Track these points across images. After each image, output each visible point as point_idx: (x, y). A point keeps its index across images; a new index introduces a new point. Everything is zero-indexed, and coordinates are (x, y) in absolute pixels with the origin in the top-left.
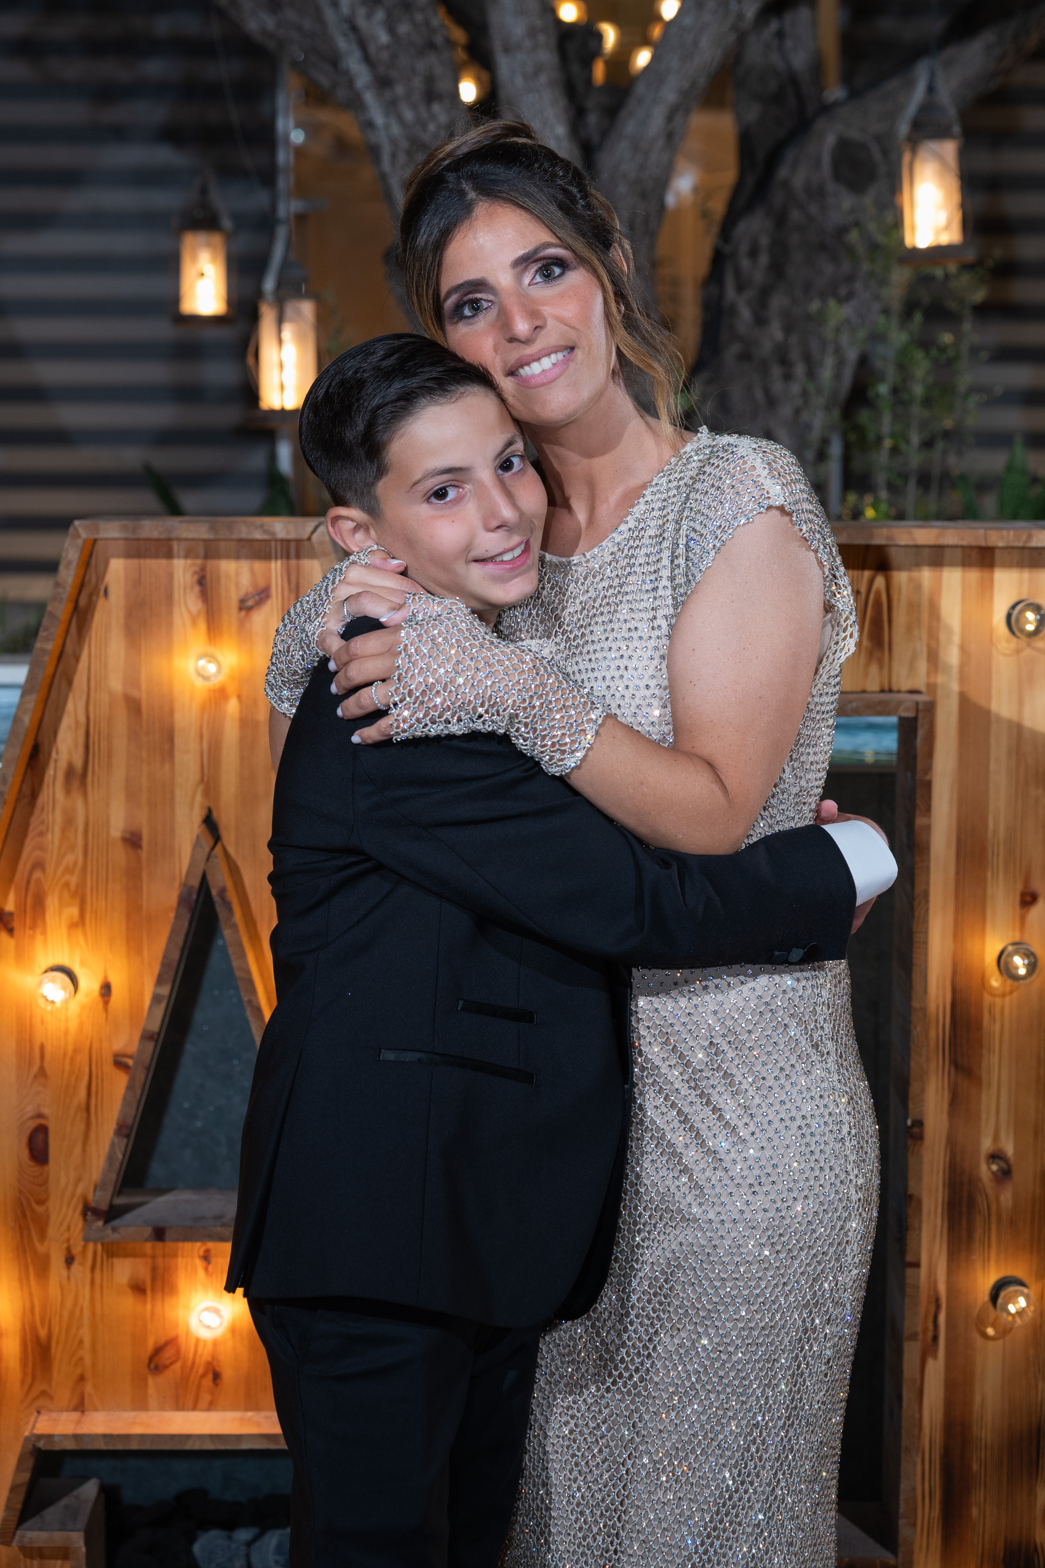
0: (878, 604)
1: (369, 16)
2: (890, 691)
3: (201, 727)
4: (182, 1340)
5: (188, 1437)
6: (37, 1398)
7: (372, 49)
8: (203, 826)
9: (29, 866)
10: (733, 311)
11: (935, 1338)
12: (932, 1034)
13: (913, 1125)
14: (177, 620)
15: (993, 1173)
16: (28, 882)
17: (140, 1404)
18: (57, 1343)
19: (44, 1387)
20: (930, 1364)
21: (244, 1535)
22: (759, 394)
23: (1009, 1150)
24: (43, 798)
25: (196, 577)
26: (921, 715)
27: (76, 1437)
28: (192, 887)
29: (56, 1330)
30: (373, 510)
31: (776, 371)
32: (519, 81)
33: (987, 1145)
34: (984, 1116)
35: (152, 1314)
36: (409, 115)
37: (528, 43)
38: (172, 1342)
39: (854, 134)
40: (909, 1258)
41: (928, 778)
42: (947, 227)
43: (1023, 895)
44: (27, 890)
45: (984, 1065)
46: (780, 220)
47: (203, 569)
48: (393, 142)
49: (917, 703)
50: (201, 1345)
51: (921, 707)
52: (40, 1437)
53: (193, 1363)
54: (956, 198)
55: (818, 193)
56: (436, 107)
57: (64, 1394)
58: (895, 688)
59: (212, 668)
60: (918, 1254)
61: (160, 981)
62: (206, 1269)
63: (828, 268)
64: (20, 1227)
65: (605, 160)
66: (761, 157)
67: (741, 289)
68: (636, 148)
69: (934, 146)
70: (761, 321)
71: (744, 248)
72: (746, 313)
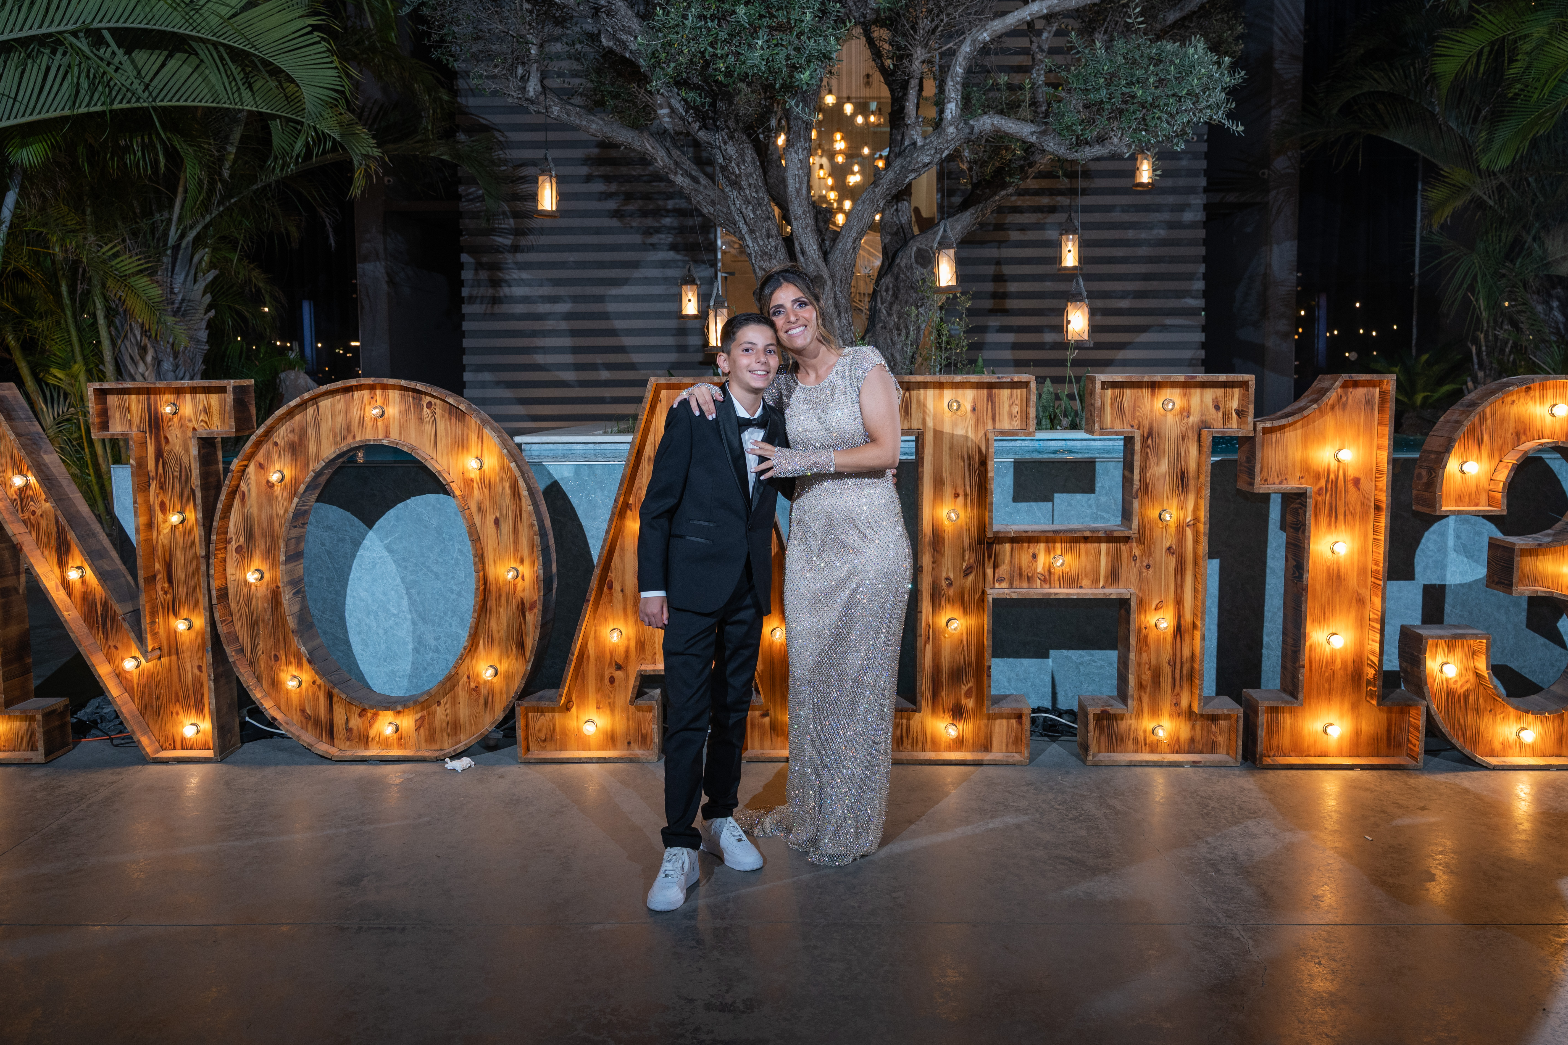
1: (746, 208)
2: (911, 430)
6: (641, 660)
7: (748, 220)
9: (637, 489)
10: (880, 311)
11: (929, 638)
12: (926, 537)
15: (946, 584)
18: (648, 644)
19: (643, 656)
20: (927, 646)
23: (952, 577)
24: (641, 467)
26: (920, 436)
27: (655, 670)
29: (648, 640)
31: (895, 332)
32: (800, 230)
33: (944, 575)
34: (943, 566)
36: (761, 243)
37: (803, 217)
39: (923, 246)
40: (918, 610)
41: (922, 456)
42: (951, 280)
43: (954, 494)
45: (943, 550)
46: (897, 278)
48: (755, 253)
49: (918, 433)
51: (920, 434)
52: (643, 670)
54: (955, 269)
55: (910, 268)
56: (770, 240)
57: (649, 660)
58: (912, 428)
60: (922, 609)
63: (914, 295)
65: (831, 257)
66: (890, 255)
67: (882, 303)
68: (842, 253)
69: (946, 251)
70: (889, 315)
71: (884, 288)
72: (884, 312)
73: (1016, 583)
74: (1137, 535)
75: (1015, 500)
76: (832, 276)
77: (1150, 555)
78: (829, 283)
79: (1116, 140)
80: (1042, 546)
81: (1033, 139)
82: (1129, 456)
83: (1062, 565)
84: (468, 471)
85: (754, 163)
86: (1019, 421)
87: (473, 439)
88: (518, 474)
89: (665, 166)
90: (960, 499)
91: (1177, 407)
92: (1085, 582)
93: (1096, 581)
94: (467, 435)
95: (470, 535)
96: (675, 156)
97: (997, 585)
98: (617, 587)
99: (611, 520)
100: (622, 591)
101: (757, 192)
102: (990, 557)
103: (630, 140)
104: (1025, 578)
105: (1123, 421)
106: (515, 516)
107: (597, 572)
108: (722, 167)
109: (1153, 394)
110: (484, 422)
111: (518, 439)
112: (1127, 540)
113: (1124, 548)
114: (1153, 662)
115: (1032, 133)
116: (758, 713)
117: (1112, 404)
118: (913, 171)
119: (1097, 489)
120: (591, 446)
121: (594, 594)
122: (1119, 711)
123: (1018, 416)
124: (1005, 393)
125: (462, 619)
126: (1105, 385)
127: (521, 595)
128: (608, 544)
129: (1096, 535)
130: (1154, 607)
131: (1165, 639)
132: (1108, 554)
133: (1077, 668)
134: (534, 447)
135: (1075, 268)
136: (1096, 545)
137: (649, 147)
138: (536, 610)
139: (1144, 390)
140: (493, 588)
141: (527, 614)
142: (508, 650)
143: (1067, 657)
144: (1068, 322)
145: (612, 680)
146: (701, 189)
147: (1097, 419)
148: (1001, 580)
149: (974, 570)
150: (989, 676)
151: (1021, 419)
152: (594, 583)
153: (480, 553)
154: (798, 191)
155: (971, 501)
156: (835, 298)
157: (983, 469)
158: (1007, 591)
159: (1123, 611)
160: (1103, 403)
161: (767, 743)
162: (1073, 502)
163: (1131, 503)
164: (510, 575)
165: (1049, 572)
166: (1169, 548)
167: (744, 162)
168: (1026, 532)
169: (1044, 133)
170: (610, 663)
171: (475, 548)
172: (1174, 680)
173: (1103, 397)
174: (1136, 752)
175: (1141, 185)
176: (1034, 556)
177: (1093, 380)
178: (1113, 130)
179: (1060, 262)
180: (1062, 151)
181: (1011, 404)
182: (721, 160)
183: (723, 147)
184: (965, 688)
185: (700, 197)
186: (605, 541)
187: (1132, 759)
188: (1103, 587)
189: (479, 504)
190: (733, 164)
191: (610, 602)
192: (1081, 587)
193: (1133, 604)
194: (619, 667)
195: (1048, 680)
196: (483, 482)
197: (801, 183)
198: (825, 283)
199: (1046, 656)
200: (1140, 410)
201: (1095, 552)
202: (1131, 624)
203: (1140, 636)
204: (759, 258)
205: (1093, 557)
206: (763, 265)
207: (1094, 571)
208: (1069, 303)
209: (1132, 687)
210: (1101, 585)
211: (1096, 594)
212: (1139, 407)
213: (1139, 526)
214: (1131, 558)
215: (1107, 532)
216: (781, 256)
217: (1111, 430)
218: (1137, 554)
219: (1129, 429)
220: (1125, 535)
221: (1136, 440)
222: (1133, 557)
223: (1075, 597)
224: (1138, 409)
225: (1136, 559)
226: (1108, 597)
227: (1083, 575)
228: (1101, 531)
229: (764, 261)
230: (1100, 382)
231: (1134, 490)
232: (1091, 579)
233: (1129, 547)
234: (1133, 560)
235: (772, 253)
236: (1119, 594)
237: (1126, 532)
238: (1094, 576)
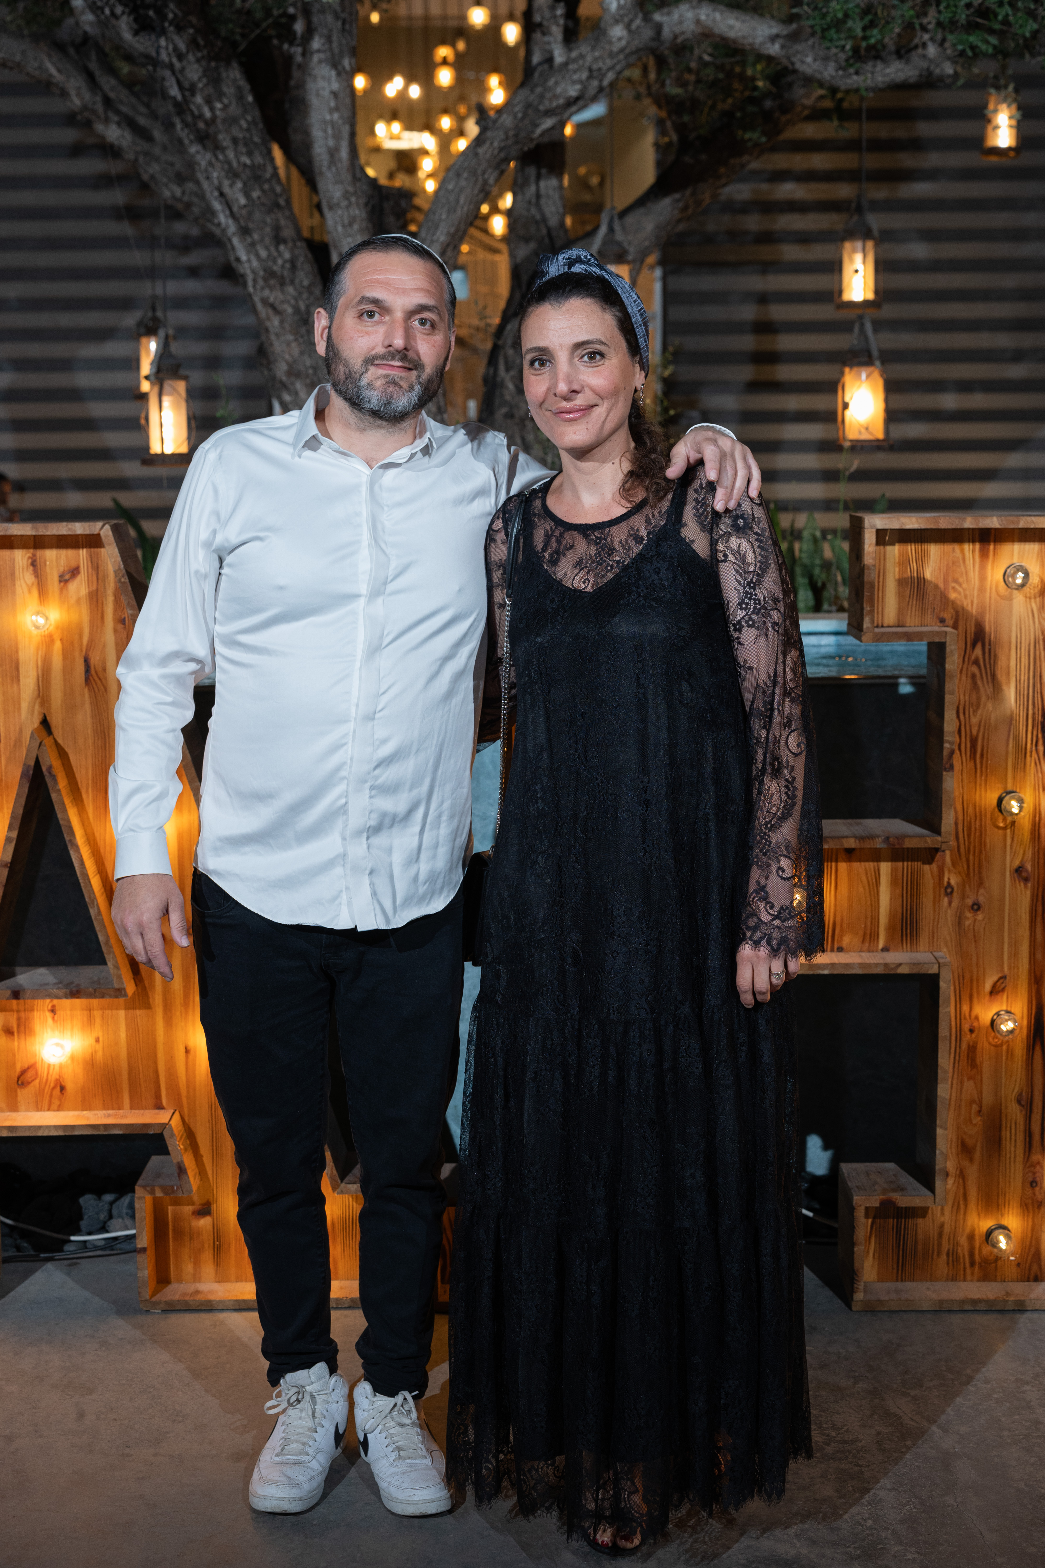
1: (231, 186)
3: (37, 661)
4: (39, 1066)
5: (40, 1127)
7: (235, 209)
8: (41, 727)
10: (502, 385)
14: (19, 590)
17: (13, 1107)
21: (108, 1197)
25: (30, 561)
28: (29, 766)
32: (340, 229)
35: (19, 1048)
36: (263, 254)
37: (344, 203)
38: (32, 1067)
47: (34, 555)
48: (253, 271)
50: (52, 1068)
53: (47, 1080)
56: (282, 248)
59: (41, 621)
61: (10, 828)
62: (53, 1018)
66: (525, 278)
67: (508, 370)
71: (509, 342)
72: (511, 386)
74: (952, 844)
77: (981, 884)
79: (932, 50)
81: (774, 49)
82: (937, 682)
85: (240, 98)
89: (85, 108)
91: (1034, 580)
92: (847, 940)
93: (869, 938)
96: (106, 88)
101: (249, 154)
103: (18, 58)
105: (923, 610)
108: (177, 104)
109: (984, 555)
112: (931, 853)
113: (927, 869)
114: (988, 1098)
115: (773, 38)
116: (187, 1209)
117: (900, 574)
118: (549, 113)
122: (917, 1202)
126: (883, 537)
129: (868, 845)
130: (988, 987)
131: (1010, 1053)
132: (894, 881)
135: (866, 303)
136: (871, 865)
137: (53, 71)
139: (967, 547)
144: (846, 406)
146: (157, 151)
147: (867, 607)
154: (333, 153)
159: (925, 999)
160: (881, 573)
161: (208, 1269)
163: (939, 780)
166: (1019, 870)
167: (220, 95)
169: (794, 37)
172: (1029, 1134)
173: (881, 561)
174: (954, 1279)
175: (997, 151)
177: (859, 527)
178: (924, 29)
179: (840, 292)
180: (829, 72)
182: (174, 92)
183: (177, 65)
185: (155, 168)
187: (945, 1296)
188: (885, 949)
190: (199, 99)
192: (840, 949)
193: (945, 983)
197: (337, 137)
200: (957, 586)
201: (867, 878)
202: (940, 1025)
203: (960, 1047)
204: (261, 282)
205: (864, 889)
206: (271, 300)
207: (866, 917)
208: (847, 370)
209: (942, 1153)
210: (881, 944)
211: (869, 965)
212: (956, 581)
213: (956, 824)
214: (943, 891)
215: (891, 839)
216: (306, 283)
217: (899, 626)
218: (953, 882)
219: (936, 625)
220: (926, 845)
221: (948, 650)
222: (946, 888)
223: (826, 972)
224: (954, 585)
225: (952, 892)
226: (893, 972)
227: (845, 925)
228: (878, 837)
229: (271, 288)
230: (874, 530)
231: (946, 753)
232: (861, 932)
233: (938, 866)
234: (947, 894)
235: (286, 273)
236: (914, 964)
237: (929, 840)
238: (865, 927)
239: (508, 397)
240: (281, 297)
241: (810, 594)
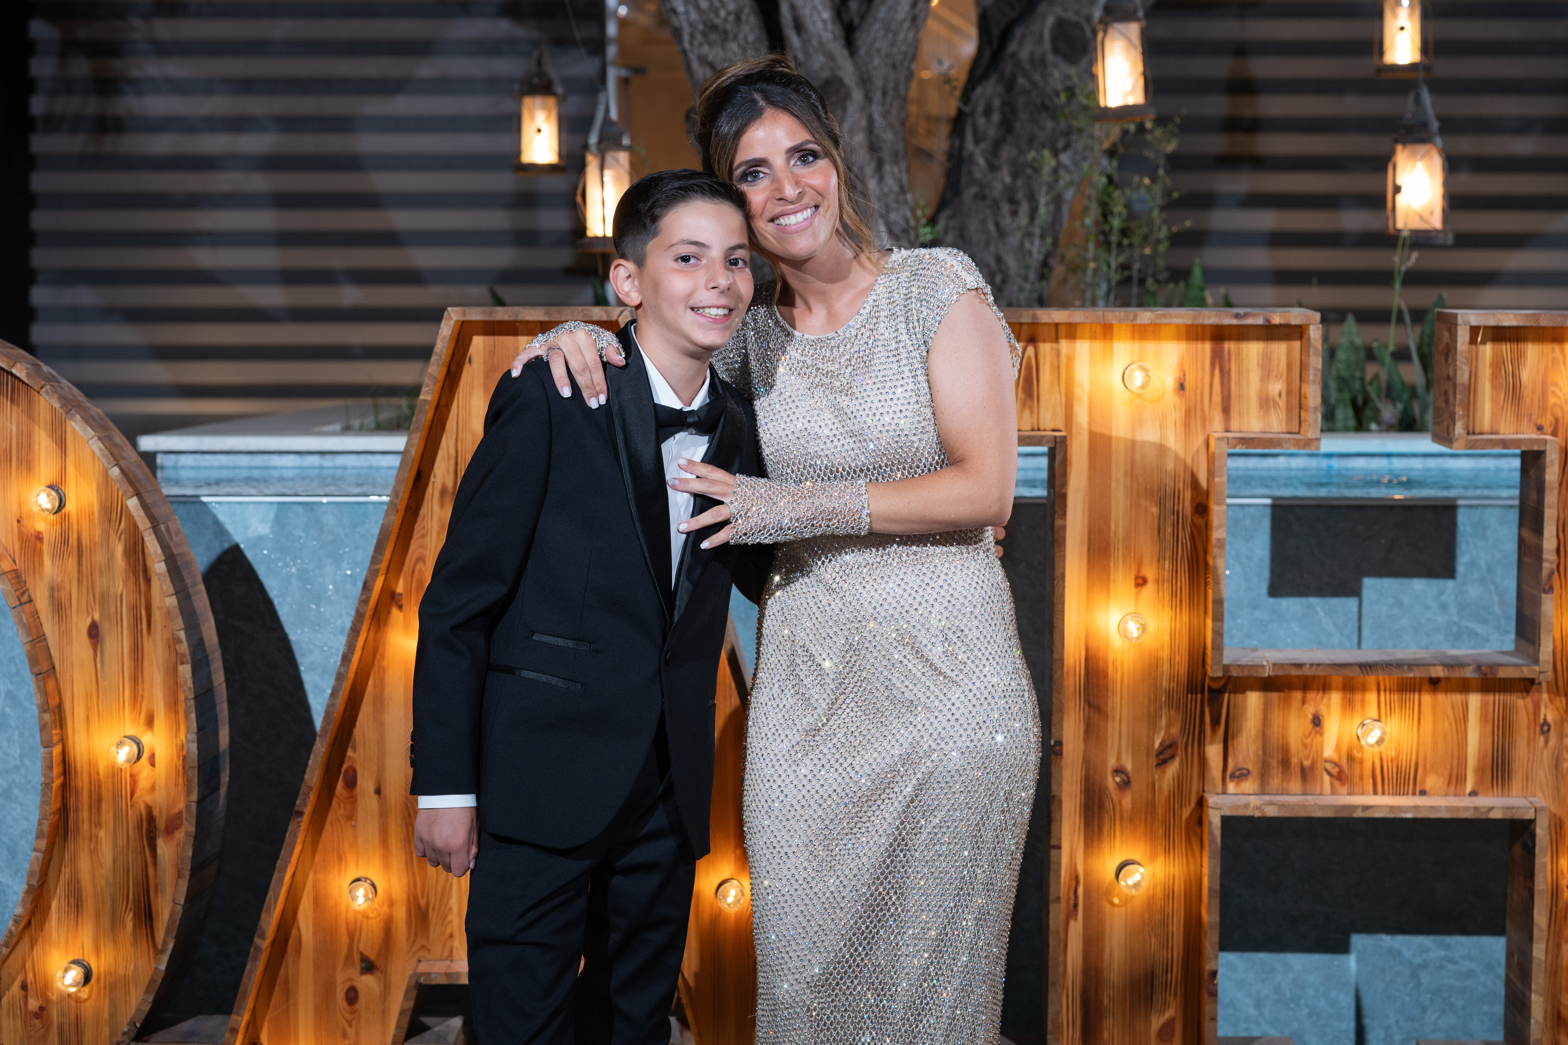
0: (1029, 366)
2: (1039, 430)
6: (419, 950)
9: (414, 559)
10: (971, 160)
11: (1076, 905)
12: (1071, 681)
13: (1055, 744)
15: (1117, 783)
16: (413, 571)
18: (433, 909)
19: (424, 942)
20: (1072, 923)
22: (992, 227)
23: (1129, 766)
24: (424, 510)
26: (1058, 446)
27: (448, 975)
29: (432, 900)
30: (640, 263)
31: (1005, 208)
33: (1112, 763)
34: (1110, 742)
39: (1070, 16)
40: (1053, 842)
41: (1063, 491)
42: (1132, 92)
43: (1136, 578)
44: (412, 578)
45: (1110, 703)
46: (1010, 86)
48: (691, 24)
49: (1055, 437)
51: (1058, 440)
52: (422, 974)
54: (1140, 68)
55: (1041, 63)
57: (435, 950)
58: (1042, 428)
60: (1060, 839)
63: (1049, 124)
64: (407, 824)
65: (863, 38)
66: (996, 32)
67: (977, 141)
68: (887, 29)
69: (1121, 27)
70: (993, 167)
71: (980, 109)
72: (981, 161)
73: (1275, 782)
74: (1550, 675)
75: (1276, 589)
76: (865, 81)
78: (857, 95)
80: (1335, 698)
82: (1534, 496)
83: (1380, 742)
84: (31, 515)
86: (1283, 414)
87: (43, 442)
88: (143, 523)
90: (1149, 589)
92: (1431, 782)
93: (1456, 779)
94: (30, 435)
95: (33, 661)
97: (1231, 787)
98: (366, 784)
99: (355, 631)
100: (378, 792)
102: (1215, 722)
104: (1295, 771)
105: (1519, 417)
106: (136, 620)
107: (320, 749)
110: (69, 405)
111: (147, 443)
112: (1527, 685)
113: (1521, 704)
117: (1495, 377)
119: (1461, 569)
120: (314, 460)
121: (312, 797)
123: (1282, 403)
124: (1253, 350)
125: (12, 853)
126: (1478, 334)
127: (148, 799)
128: (347, 685)
129: (1458, 674)
132: (1484, 717)
133: (1414, 975)
134: (184, 460)
135: (1413, 67)
136: (1458, 698)
138: (180, 835)
140: (82, 782)
141: (160, 842)
142: (115, 924)
143: (1390, 951)
144: (1397, 189)
145: (352, 996)
147: (1459, 412)
148: (1241, 775)
149: (1180, 752)
150: (1214, 994)
151: (1289, 409)
152: (313, 775)
153: (53, 702)
155: (1173, 594)
156: (870, 129)
157: (1200, 521)
158: (1254, 801)
159: (1518, 849)
160: (1474, 375)
162: (1405, 598)
163: (1537, 603)
164: (123, 754)
165: (1351, 758)
168: (1299, 666)
170: (349, 957)
171: (45, 694)
173: (1473, 361)
176: (1317, 721)
177: (1451, 324)
179: (1381, 54)
181: (1266, 376)
184: (1157, 1022)
186: (340, 677)
188: (1473, 793)
189: (54, 590)
191: (351, 817)
192: (1423, 793)
193: (1541, 832)
194: (368, 967)
195: (1347, 1002)
196: (65, 540)
198: (847, 96)
199: (1343, 948)
200: (1557, 391)
201: (1454, 713)
202: (1536, 877)
203: (1556, 906)
204: (699, 37)
205: (1450, 724)
206: (711, 58)
207: (1452, 757)
208: (1399, 148)
209: (1537, 1022)
210: (1469, 787)
211: (1457, 809)
212: (1556, 384)
213: (1554, 654)
214: (1538, 729)
215: (1483, 668)
216: (751, 38)
217: (1492, 433)
218: (1550, 719)
219: (1533, 432)
220: (1522, 676)
221: (1548, 459)
222: (1542, 726)
223: (1409, 815)
224: (1553, 388)
225: (1549, 730)
226: (1483, 817)
227: (1428, 766)
228: (1469, 665)
229: (711, 44)
230: (1468, 328)
231: (1545, 573)
232: (1447, 774)
233: (1533, 701)
234: (1542, 732)
235: (729, 27)
236: (1508, 808)
237: (1525, 669)
238: (1451, 768)
239: (978, 175)
240: (722, 54)
241: (1350, 412)
